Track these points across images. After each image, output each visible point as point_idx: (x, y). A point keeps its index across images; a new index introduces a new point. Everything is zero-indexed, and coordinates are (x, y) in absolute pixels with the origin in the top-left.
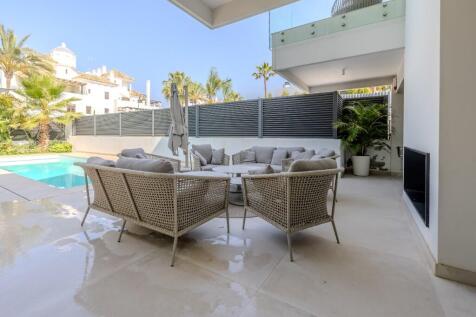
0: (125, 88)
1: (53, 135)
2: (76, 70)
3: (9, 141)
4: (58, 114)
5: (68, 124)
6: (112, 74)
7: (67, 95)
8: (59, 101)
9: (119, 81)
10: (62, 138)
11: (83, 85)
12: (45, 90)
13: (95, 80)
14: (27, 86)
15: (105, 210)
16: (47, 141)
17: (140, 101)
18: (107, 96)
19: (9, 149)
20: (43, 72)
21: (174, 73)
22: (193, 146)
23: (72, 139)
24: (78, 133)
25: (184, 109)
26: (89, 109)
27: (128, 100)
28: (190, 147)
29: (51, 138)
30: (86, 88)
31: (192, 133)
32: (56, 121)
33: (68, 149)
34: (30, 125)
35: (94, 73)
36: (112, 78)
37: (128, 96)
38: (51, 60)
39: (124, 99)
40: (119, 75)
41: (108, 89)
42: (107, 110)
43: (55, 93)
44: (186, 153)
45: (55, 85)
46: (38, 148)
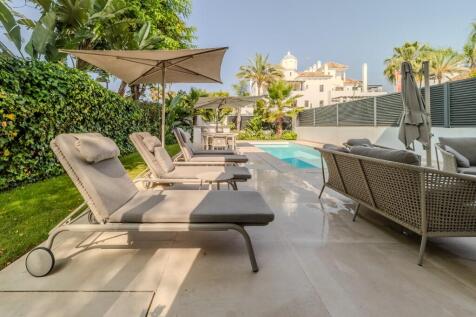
0: (339, 77)
1: (285, 126)
2: (297, 71)
3: (261, 131)
4: (288, 110)
5: (294, 117)
6: (326, 67)
7: (293, 94)
8: (288, 99)
9: (333, 72)
10: (290, 129)
11: (302, 82)
12: (280, 92)
13: (312, 76)
14: (270, 91)
15: (338, 190)
16: (281, 131)
17: (355, 89)
18: (322, 89)
19: (262, 136)
20: (277, 79)
21: (400, 45)
22: (441, 139)
23: (297, 129)
24: (300, 125)
25: (423, 90)
26: (307, 104)
27: (342, 89)
28: (434, 141)
29: (284, 129)
30: (305, 84)
31: (437, 122)
32: (286, 115)
33: (294, 138)
34: (272, 119)
35: (311, 71)
36: (326, 71)
37: (342, 85)
38: (282, 68)
39: (339, 89)
40: (333, 66)
41: (322, 82)
42: (321, 102)
43: (286, 93)
44: (427, 148)
45: (286, 87)
46: (276, 136)
